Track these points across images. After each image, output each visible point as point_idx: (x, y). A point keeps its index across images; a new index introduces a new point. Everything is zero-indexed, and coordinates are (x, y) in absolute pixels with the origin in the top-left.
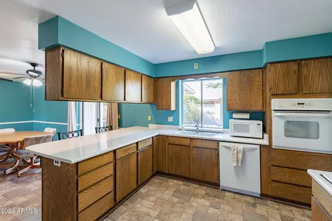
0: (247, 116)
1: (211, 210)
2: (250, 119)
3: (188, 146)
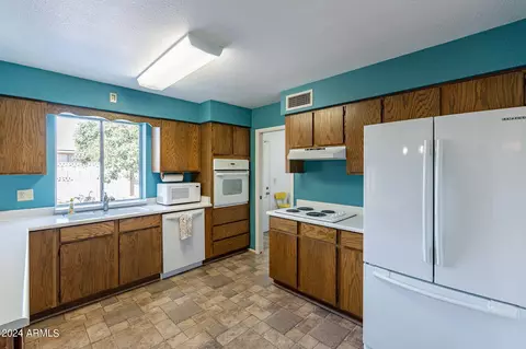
0: (181, 178)
1: (179, 301)
2: (184, 181)
3: (111, 235)
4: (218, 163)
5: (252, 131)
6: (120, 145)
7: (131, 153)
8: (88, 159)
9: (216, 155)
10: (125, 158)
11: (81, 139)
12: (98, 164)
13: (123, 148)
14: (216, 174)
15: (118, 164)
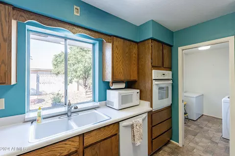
0: (123, 86)
3: (76, 152)
4: (156, 74)
5: (173, 49)
6: (74, 65)
7: (79, 69)
8: (58, 73)
9: (155, 67)
10: (76, 72)
11: (55, 63)
12: (64, 76)
13: (75, 67)
14: (154, 82)
15: (73, 75)
